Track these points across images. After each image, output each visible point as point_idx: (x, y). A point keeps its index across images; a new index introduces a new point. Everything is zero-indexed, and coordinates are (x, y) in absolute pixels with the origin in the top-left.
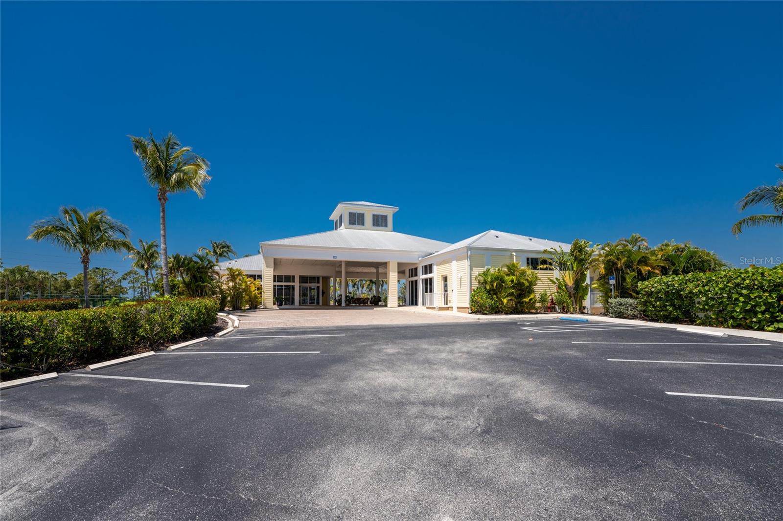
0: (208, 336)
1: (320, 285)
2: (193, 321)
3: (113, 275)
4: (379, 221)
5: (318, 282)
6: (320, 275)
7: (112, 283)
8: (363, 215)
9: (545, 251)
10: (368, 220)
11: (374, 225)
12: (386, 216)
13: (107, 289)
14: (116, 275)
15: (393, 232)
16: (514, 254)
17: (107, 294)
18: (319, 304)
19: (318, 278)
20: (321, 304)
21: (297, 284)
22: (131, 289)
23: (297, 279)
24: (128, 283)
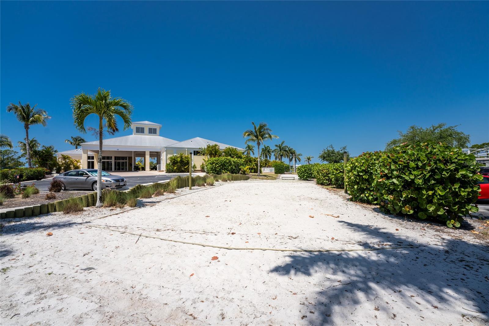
0: (37, 180)
1: (127, 161)
2: (32, 175)
3: (15, 154)
4: (152, 131)
5: (126, 160)
6: (127, 156)
7: (13, 159)
8: (143, 128)
9: (200, 148)
10: (146, 130)
11: (149, 133)
12: (156, 129)
13: (9, 163)
14: (17, 154)
15: (159, 137)
16: (186, 149)
17: (9, 166)
18: (127, 170)
19: (126, 157)
20: (128, 170)
21: (113, 161)
22: (28, 163)
23: (113, 158)
24: (26, 159)
